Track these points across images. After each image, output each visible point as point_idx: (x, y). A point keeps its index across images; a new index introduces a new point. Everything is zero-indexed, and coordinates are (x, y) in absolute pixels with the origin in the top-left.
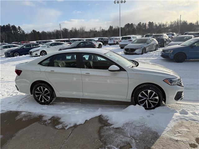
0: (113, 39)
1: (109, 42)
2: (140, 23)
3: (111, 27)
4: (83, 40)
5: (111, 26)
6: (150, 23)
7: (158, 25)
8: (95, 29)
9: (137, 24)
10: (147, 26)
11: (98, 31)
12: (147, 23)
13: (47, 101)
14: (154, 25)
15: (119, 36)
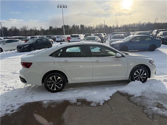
0: (60, 37)
1: (57, 40)
2: (74, 25)
3: (51, 28)
4: (36, 38)
5: (51, 26)
6: (81, 25)
7: (88, 27)
8: (35, 28)
9: (72, 26)
10: (79, 28)
11: (38, 30)
12: (80, 26)
13: (59, 88)
14: (85, 27)
15: (64, 35)
